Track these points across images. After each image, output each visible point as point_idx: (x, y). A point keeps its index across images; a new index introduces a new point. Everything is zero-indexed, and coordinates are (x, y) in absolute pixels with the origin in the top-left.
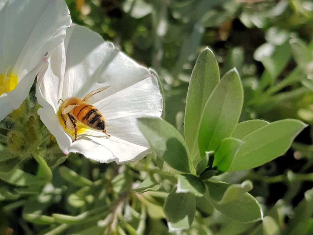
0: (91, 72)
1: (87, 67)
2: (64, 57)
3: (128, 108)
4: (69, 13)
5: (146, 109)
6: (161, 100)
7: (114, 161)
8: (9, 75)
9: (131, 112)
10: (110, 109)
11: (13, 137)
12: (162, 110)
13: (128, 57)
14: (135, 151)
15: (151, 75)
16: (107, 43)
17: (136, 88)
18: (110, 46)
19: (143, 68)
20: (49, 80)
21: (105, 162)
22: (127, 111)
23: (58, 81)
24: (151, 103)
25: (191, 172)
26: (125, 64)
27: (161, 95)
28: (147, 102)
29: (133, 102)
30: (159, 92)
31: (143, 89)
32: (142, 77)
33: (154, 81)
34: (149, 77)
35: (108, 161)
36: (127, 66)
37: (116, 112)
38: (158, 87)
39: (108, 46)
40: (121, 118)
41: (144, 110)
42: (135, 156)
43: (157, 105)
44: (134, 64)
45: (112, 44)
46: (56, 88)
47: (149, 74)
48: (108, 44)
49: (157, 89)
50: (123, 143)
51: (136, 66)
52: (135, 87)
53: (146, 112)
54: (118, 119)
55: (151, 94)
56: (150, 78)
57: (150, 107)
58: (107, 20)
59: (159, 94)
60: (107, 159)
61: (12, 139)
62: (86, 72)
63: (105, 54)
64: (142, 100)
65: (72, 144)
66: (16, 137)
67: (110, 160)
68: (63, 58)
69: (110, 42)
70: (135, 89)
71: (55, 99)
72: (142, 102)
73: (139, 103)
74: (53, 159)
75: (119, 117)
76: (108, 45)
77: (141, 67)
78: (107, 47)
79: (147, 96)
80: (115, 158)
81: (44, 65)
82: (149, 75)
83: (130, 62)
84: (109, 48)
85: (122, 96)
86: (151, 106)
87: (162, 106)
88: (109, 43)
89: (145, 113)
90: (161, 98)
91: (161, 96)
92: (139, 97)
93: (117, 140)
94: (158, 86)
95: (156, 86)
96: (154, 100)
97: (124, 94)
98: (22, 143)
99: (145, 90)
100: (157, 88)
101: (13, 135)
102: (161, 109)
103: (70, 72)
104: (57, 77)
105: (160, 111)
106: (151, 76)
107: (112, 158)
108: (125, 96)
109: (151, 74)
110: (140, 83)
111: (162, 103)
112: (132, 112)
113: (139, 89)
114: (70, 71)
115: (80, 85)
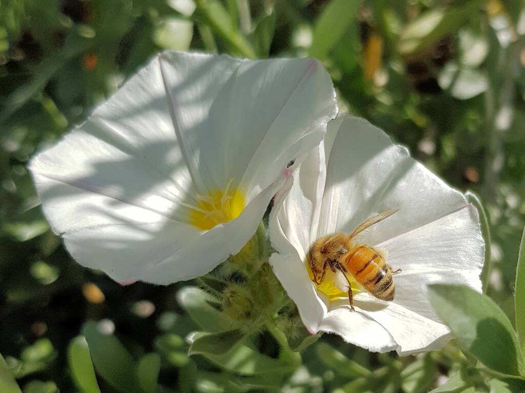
0: (368, 194)
1: (361, 185)
2: (323, 168)
3: (425, 259)
4: (335, 96)
5: (457, 263)
6: (482, 248)
7: (394, 350)
8: (232, 192)
9: (431, 264)
10: (395, 258)
11: (232, 296)
12: (482, 265)
13: (432, 172)
14: (431, 334)
15: (468, 204)
16: (397, 148)
17: (441, 225)
18: (403, 152)
19: (455, 193)
20: (296, 205)
21: (378, 351)
22: (426, 263)
23: (311, 208)
24: (465, 251)
25: (521, 374)
26: (426, 184)
27: (482, 239)
28: (459, 250)
29: (434, 250)
30: (480, 234)
31: (454, 228)
32: (453, 207)
33: (472, 216)
34: (465, 209)
35: (383, 349)
36: (430, 188)
37: (406, 264)
38: (478, 226)
39: (398, 152)
40: (414, 275)
41: (452, 264)
42: (430, 342)
43: (475, 257)
44: (441, 186)
45: (405, 150)
46: (308, 218)
47: (465, 202)
48: (400, 149)
49: (477, 230)
50: (413, 317)
51: (444, 189)
52: (441, 223)
53: (456, 268)
54: (408, 276)
55: (467, 238)
56: (467, 211)
57: (463, 259)
58: (415, 98)
59: (480, 237)
60: (382, 346)
61: (231, 299)
62: (361, 193)
63: (393, 166)
64: (451, 247)
65: (326, 315)
66: (238, 296)
67: (387, 347)
68: (321, 170)
69: (402, 146)
70: (440, 227)
71: (304, 236)
72: (450, 249)
73: (445, 252)
74: (297, 336)
75: (410, 272)
76: (400, 151)
77: (453, 191)
78: (398, 154)
79: (459, 241)
80: (395, 344)
81: (284, 182)
82: (464, 205)
83: (434, 181)
84: (401, 157)
85: (418, 238)
86: (465, 257)
87: (484, 258)
88: (402, 148)
89: (454, 269)
90: (483, 245)
91: (484, 241)
92: (446, 240)
93: (404, 313)
94: (479, 224)
95: (475, 224)
96: (471, 248)
97: (420, 235)
98: (247, 307)
99: (457, 229)
100: (477, 228)
101: (233, 293)
102: (482, 263)
103: (333, 193)
104: (310, 201)
105: (480, 267)
106: (468, 206)
107: (390, 345)
108: (422, 237)
109: (469, 202)
110: (450, 217)
111: (484, 253)
112: (432, 267)
113: (447, 228)
114: (333, 190)
115: (348, 214)
